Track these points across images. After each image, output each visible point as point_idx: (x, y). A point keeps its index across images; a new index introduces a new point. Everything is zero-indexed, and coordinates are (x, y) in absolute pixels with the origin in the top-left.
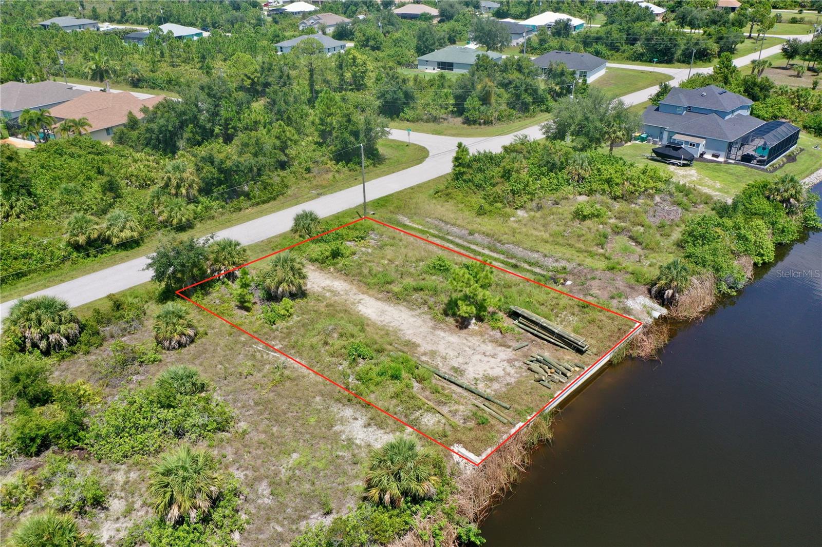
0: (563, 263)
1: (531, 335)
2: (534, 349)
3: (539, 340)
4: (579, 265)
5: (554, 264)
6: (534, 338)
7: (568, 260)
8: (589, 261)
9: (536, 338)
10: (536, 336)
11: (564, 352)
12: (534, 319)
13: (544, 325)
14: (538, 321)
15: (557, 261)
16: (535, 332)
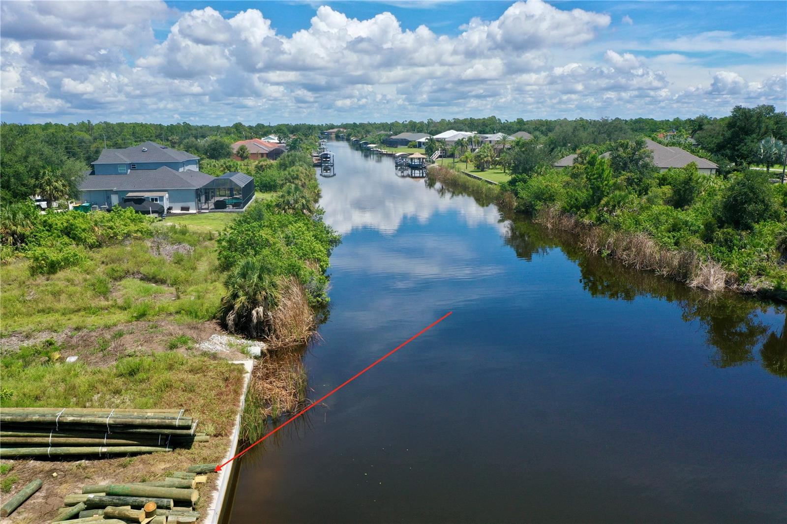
0: (45, 337)
1: (38, 464)
2: (62, 489)
3: (66, 465)
4: (78, 329)
5: (26, 344)
6: (48, 465)
7: (52, 330)
8: (92, 320)
9: (58, 465)
10: (55, 458)
11: (144, 462)
12: (36, 418)
13: (70, 419)
14: (49, 418)
15: (28, 337)
16: (49, 450)
